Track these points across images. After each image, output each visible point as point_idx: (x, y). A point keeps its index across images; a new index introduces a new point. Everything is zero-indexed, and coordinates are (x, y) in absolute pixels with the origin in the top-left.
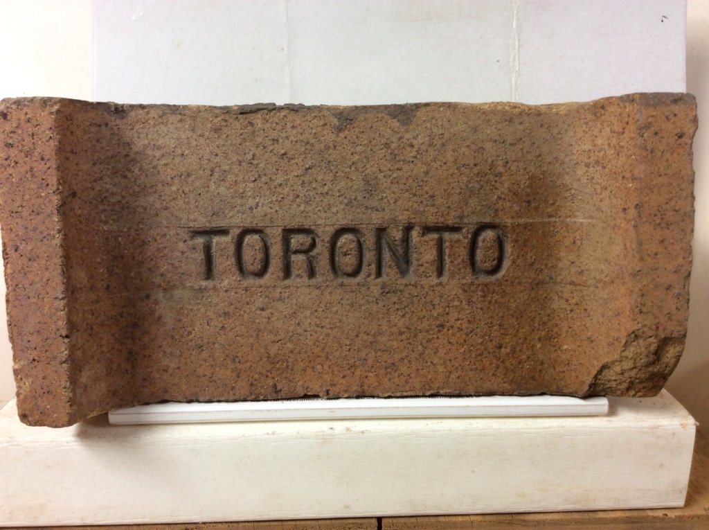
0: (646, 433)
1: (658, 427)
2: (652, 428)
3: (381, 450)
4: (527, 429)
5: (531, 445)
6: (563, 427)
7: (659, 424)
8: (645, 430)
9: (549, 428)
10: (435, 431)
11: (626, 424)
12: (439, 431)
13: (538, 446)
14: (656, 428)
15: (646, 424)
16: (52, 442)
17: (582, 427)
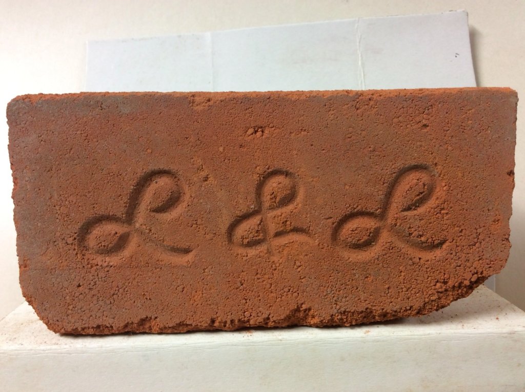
0: (506, 337)
1: (514, 333)
2: (511, 334)
4: (412, 335)
5: (415, 349)
6: (440, 333)
7: (516, 330)
8: (504, 335)
9: (429, 334)
11: (489, 330)
12: (342, 338)
13: (421, 350)
14: (514, 334)
16: (31, 350)
17: (455, 333)
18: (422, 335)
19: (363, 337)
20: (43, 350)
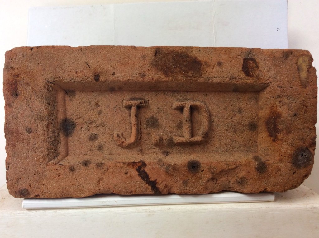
0: (309, 210)
1: (314, 208)
2: (311, 208)
3: (178, 219)
4: (251, 208)
5: (253, 217)
6: (268, 207)
7: (315, 206)
8: (308, 209)
9: (261, 208)
10: (205, 209)
11: (298, 206)
12: (208, 209)
13: (256, 217)
15: (308, 206)
17: (277, 207)
18: (257, 208)
19: (221, 209)
20: (19, 214)
